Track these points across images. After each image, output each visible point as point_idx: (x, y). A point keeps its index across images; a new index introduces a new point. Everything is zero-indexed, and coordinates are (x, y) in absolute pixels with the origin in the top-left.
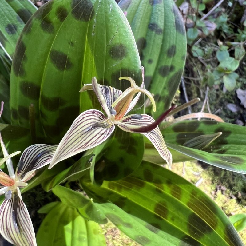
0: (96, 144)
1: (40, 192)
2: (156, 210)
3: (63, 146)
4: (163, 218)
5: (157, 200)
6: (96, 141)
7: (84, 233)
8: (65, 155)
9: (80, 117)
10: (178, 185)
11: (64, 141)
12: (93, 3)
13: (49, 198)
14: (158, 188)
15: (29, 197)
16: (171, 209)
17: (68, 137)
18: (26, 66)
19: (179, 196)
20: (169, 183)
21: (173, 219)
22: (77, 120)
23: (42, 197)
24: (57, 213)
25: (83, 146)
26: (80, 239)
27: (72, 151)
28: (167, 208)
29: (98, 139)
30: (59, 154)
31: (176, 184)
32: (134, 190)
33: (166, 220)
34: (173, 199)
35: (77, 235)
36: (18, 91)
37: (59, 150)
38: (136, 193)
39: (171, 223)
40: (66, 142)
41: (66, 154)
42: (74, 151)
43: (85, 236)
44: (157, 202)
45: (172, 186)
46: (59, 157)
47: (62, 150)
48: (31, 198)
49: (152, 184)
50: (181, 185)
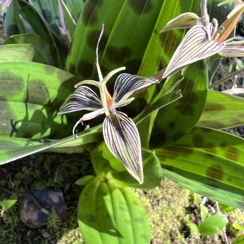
0: (213, 53)
1: (74, 166)
2: (208, 173)
3: (178, 56)
4: (217, 180)
5: (209, 163)
6: (212, 50)
7: (123, 204)
8: (181, 63)
9: (192, 30)
10: (234, 147)
11: (180, 50)
13: (84, 173)
14: (208, 153)
16: (226, 170)
17: (183, 47)
19: (235, 157)
20: (223, 145)
21: (229, 180)
22: (189, 33)
24: (94, 186)
25: (200, 54)
26: (122, 209)
27: (189, 59)
28: (222, 170)
29: (214, 48)
30: (175, 63)
31: (232, 146)
32: (180, 157)
33: (221, 181)
34: (228, 161)
35: (117, 205)
37: (175, 59)
38: (183, 161)
39: (228, 183)
40: (181, 51)
41: (183, 61)
42: (191, 58)
43: (125, 206)
44: (209, 166)
45: (227, 148)
46: (174, 65)
47: (178, 59)
48: (66, 172)
49: (202, 150)
50: (238, 146)
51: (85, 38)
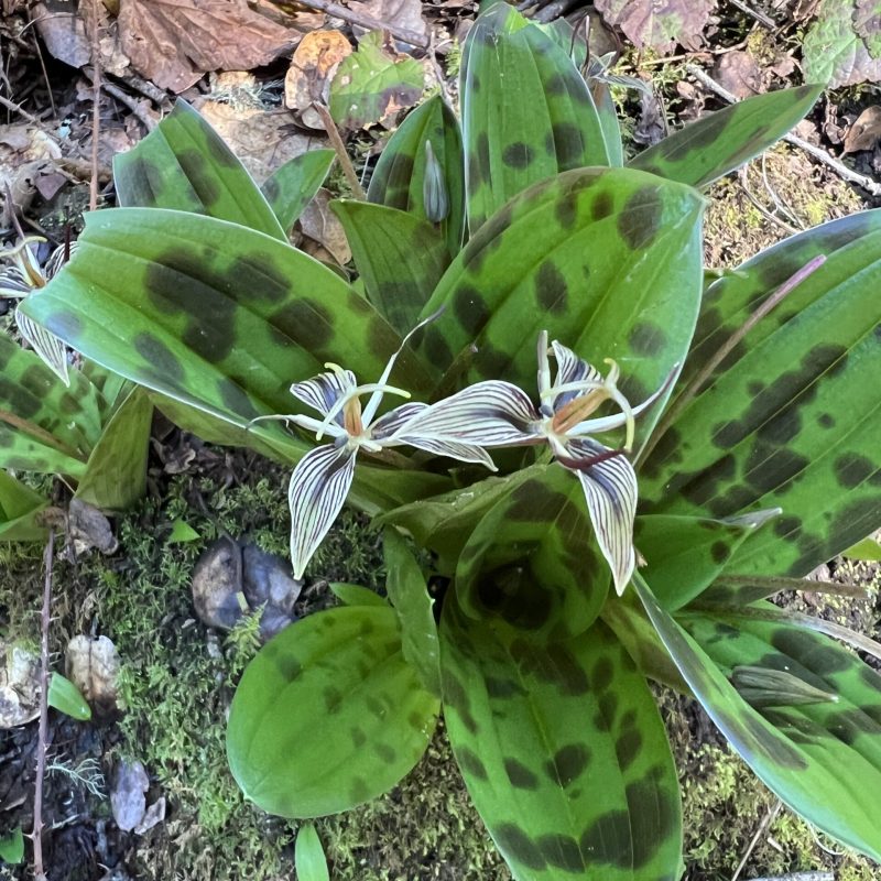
1: (363, 551)
12: (663, 221)
15: (335, 544)
18: (490, 259)
23: (359, 565)
29: (488, 435)
36: (449, 297)
48: (339, 552)
51: (454, 289)
